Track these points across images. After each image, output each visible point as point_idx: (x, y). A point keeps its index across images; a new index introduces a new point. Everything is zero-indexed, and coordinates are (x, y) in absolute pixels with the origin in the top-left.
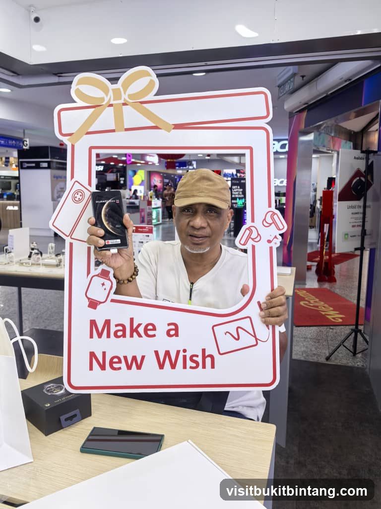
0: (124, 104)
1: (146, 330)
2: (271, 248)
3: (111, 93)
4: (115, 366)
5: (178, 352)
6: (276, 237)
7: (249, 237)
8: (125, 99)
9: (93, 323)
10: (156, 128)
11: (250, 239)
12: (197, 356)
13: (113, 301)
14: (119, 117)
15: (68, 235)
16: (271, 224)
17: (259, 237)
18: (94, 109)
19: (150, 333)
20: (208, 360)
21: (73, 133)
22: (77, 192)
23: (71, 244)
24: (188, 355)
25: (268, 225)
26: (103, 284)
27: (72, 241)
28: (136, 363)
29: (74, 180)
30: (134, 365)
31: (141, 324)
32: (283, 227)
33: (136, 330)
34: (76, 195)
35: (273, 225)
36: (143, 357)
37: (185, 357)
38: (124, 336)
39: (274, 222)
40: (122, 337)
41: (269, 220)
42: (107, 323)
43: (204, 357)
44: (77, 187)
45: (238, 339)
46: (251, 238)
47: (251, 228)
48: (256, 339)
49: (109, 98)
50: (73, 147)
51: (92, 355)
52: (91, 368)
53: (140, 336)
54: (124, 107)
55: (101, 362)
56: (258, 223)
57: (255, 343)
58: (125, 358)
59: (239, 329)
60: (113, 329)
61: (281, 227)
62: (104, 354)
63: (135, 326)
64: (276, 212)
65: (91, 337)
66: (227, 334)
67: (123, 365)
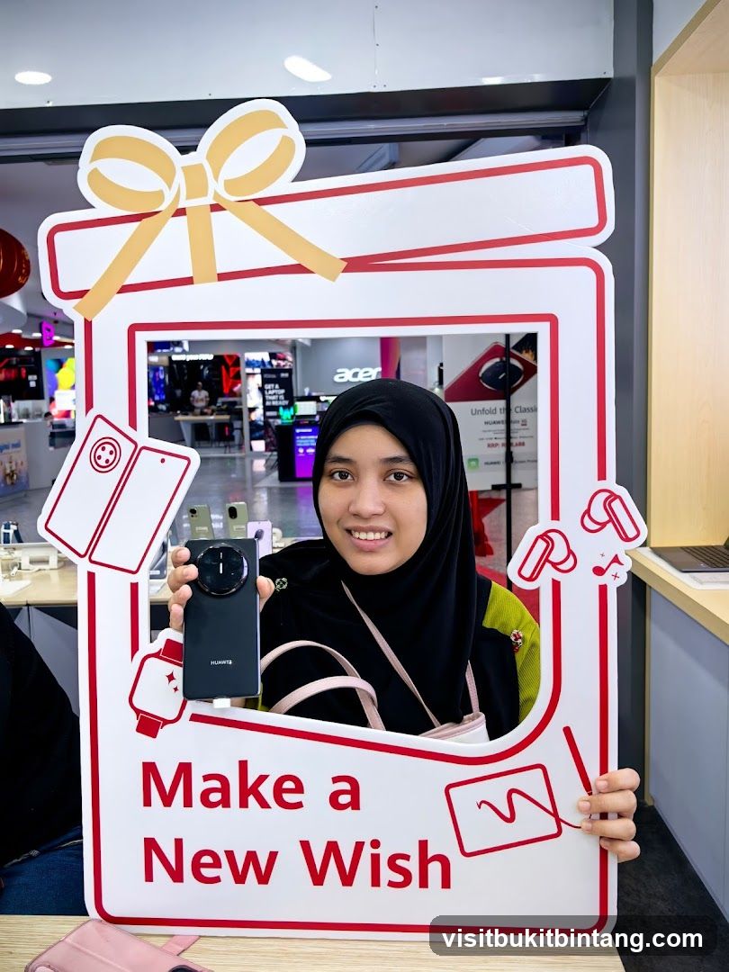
0: (216, 208)
1: (278, 790)
2: (603, 590)
3: (180, 179)
4: (206, 872)
5: (359, 847)
6: (616, 560)
7: (545, 559)
8: (216, 193)
9: (150, 770)
10: (299, 269)
11: (548, 566)
12: (407, 857)
13: (195, 718)
14: (202, 245)
15: (82, 553)
16: (603, 525)
17: (571, 560)
18: (135, 225)
19: (288, 798)
20: (435, 869)
21: (86, 291)
22: (101, 444)
23: (91, 577)
24: (385, 853)
25: (597, 527)
26: (171, 678)
27: (94, 568)
28: (257, 868)
29: (93, 413)
30: (251, 871)
31: (267, 776)
32: (635, 533)
33: (254, 791)
34: (100, 452)
35: (610, 527)
36: (273, 856)
37: (375, 859)
38: (225, 802)
39: (613, 519)
40: (221, 806)
41: (599, 514)
42: (184, 770)
43: (424, 862)
44: (102, 430)
45: (511, 819)
46: (550, 562)
47: (550, 534)
48: (559, 821)
49: (174, 192)
50: (88, 325)
51: (151, 845)
52: (149, 877)
53: (263, 804)
54: (215, 215)
55: (173, 863)
56: (569, 521)
57: (555, 831)
58: (230, 855)
59: (515, 796)
60: (198, 786)
61: (631, 532)
62: (179, 843)
63: (251, 781)
64: (618, 493)
65: (147, 802)
66: (483, 805)
67: (225, 872)
